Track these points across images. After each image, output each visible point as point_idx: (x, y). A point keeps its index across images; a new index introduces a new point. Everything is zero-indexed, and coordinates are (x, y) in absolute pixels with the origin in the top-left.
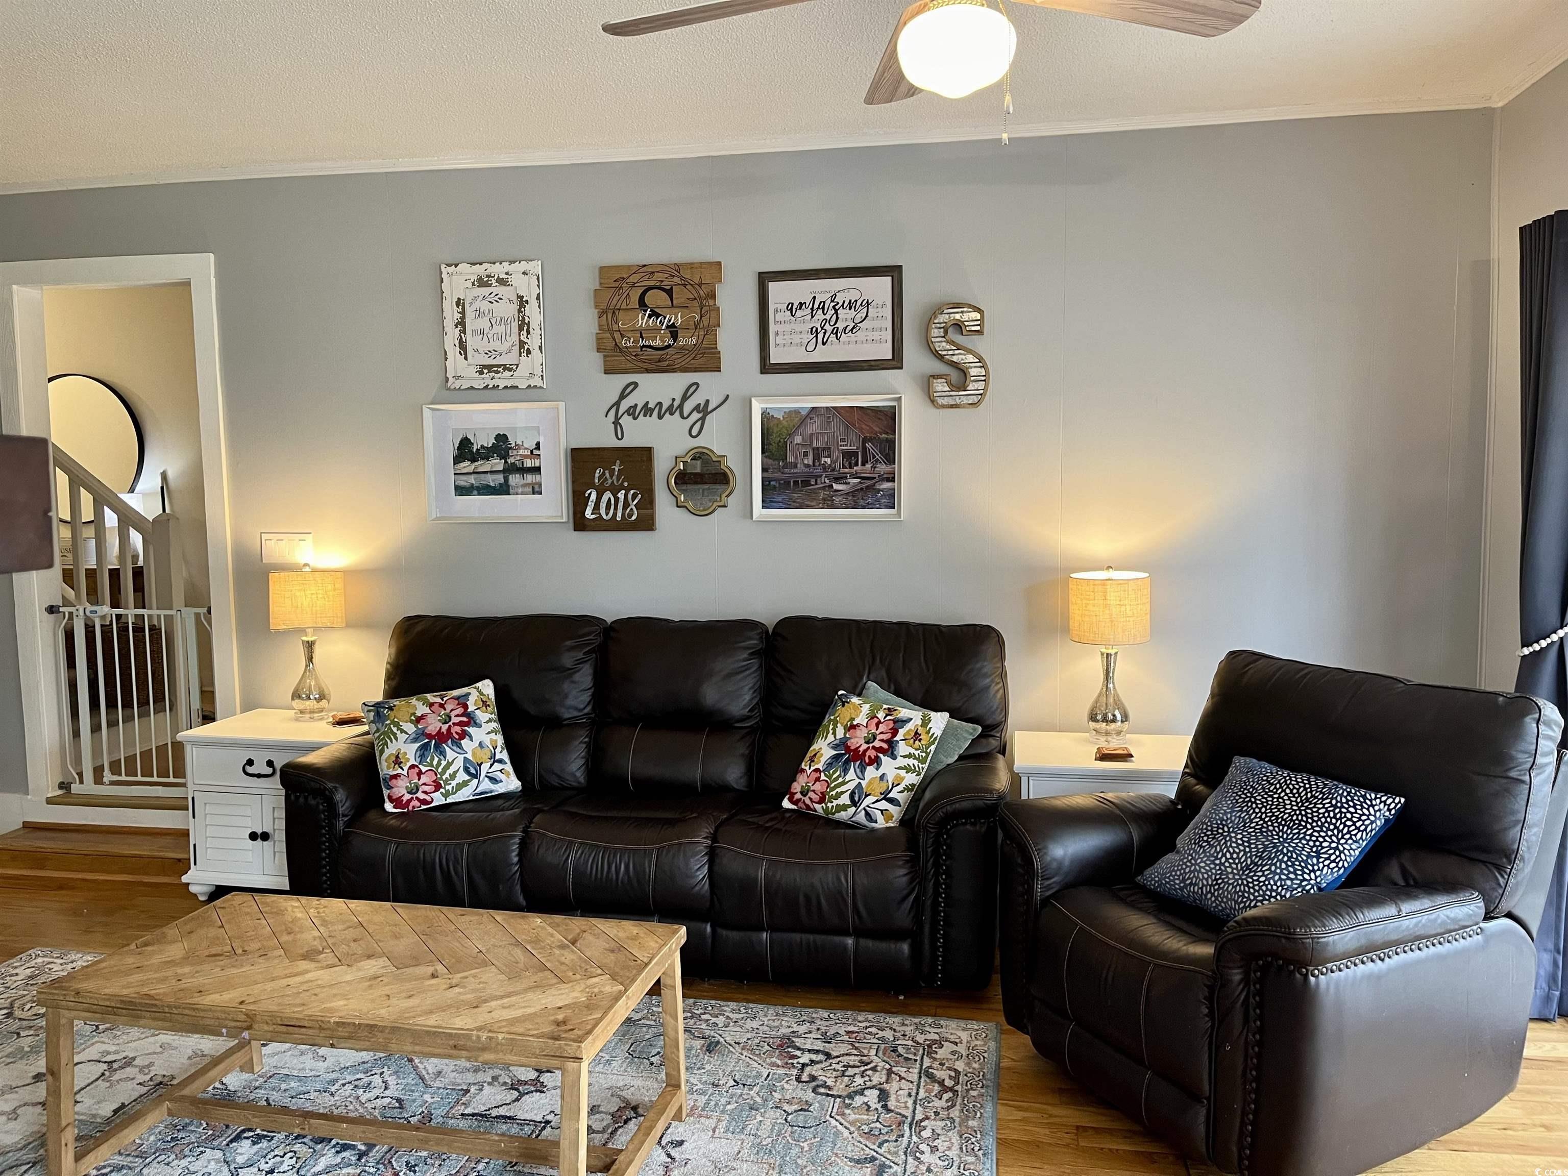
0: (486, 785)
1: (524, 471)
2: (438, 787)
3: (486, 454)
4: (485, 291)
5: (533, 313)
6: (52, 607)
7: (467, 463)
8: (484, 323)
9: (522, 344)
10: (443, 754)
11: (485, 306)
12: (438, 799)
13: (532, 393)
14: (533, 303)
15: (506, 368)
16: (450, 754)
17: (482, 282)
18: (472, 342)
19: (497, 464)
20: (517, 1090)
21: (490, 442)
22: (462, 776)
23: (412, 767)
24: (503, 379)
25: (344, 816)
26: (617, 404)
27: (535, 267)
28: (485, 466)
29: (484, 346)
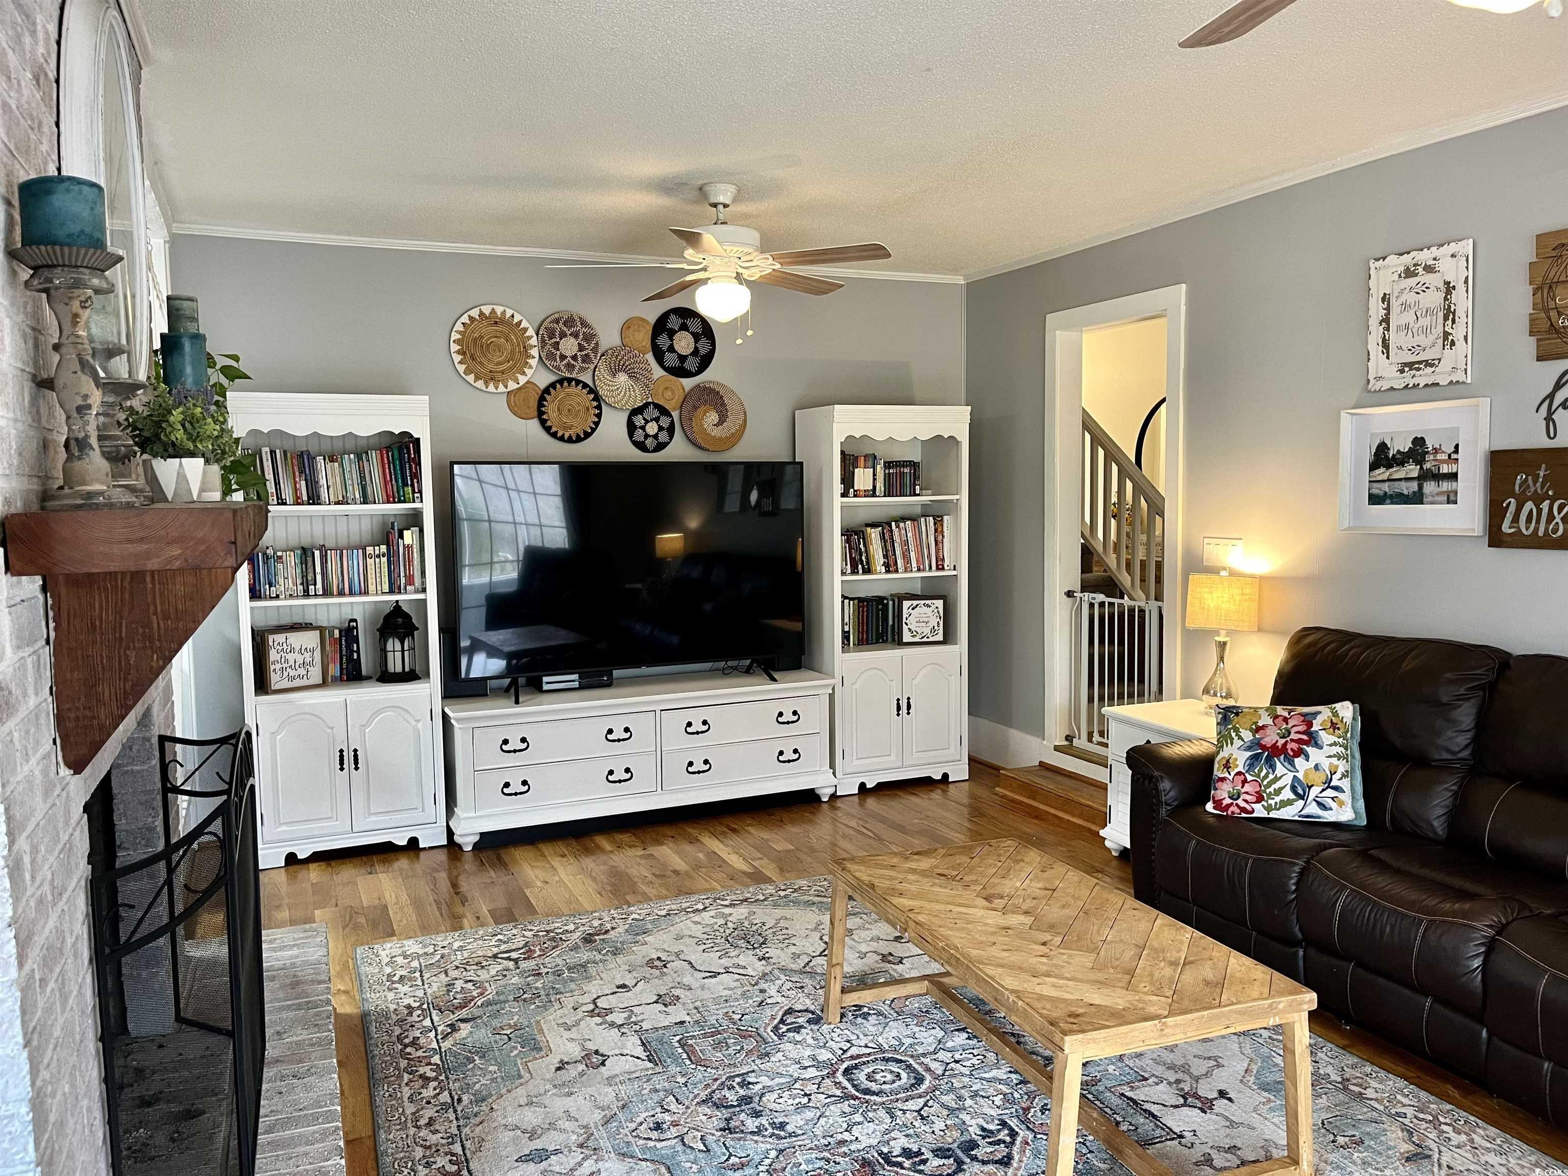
0: (1313, 809)
1: (1438, 477)
2: (1260, 799)
3: (1401, 460)
4: (1412, 281)
5: (1462, 301)
6: (1069, 591)
7: (1382, 470)
8: (1409, 317)
9: (1446, 335)
10: (1273, 767)
11: (1411, 298)
12: (1259, 811)
13: (1456, 391)
14: (1461, 287)
15: (1428, 364)
16: (1280, 769)
17: (1409, 273)
18: (1395, 338)
19: (1413, 470)
20: (1185, 1099)
21: (1404, 445)
22: (1287, 794)
23: (1239, 773)
24: (1424, 377)
25: (1167, 804)
26: (1551, 396)
27: (1466, 247)
28: (1398, 472)
29: (1406, 341)
